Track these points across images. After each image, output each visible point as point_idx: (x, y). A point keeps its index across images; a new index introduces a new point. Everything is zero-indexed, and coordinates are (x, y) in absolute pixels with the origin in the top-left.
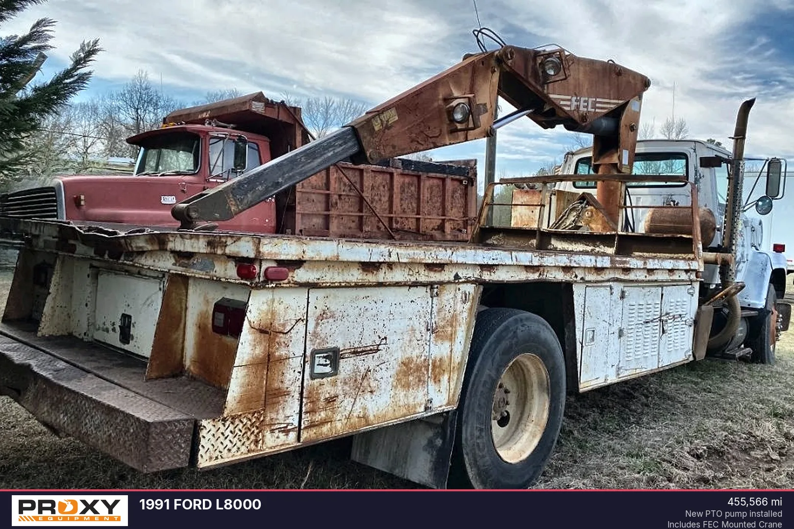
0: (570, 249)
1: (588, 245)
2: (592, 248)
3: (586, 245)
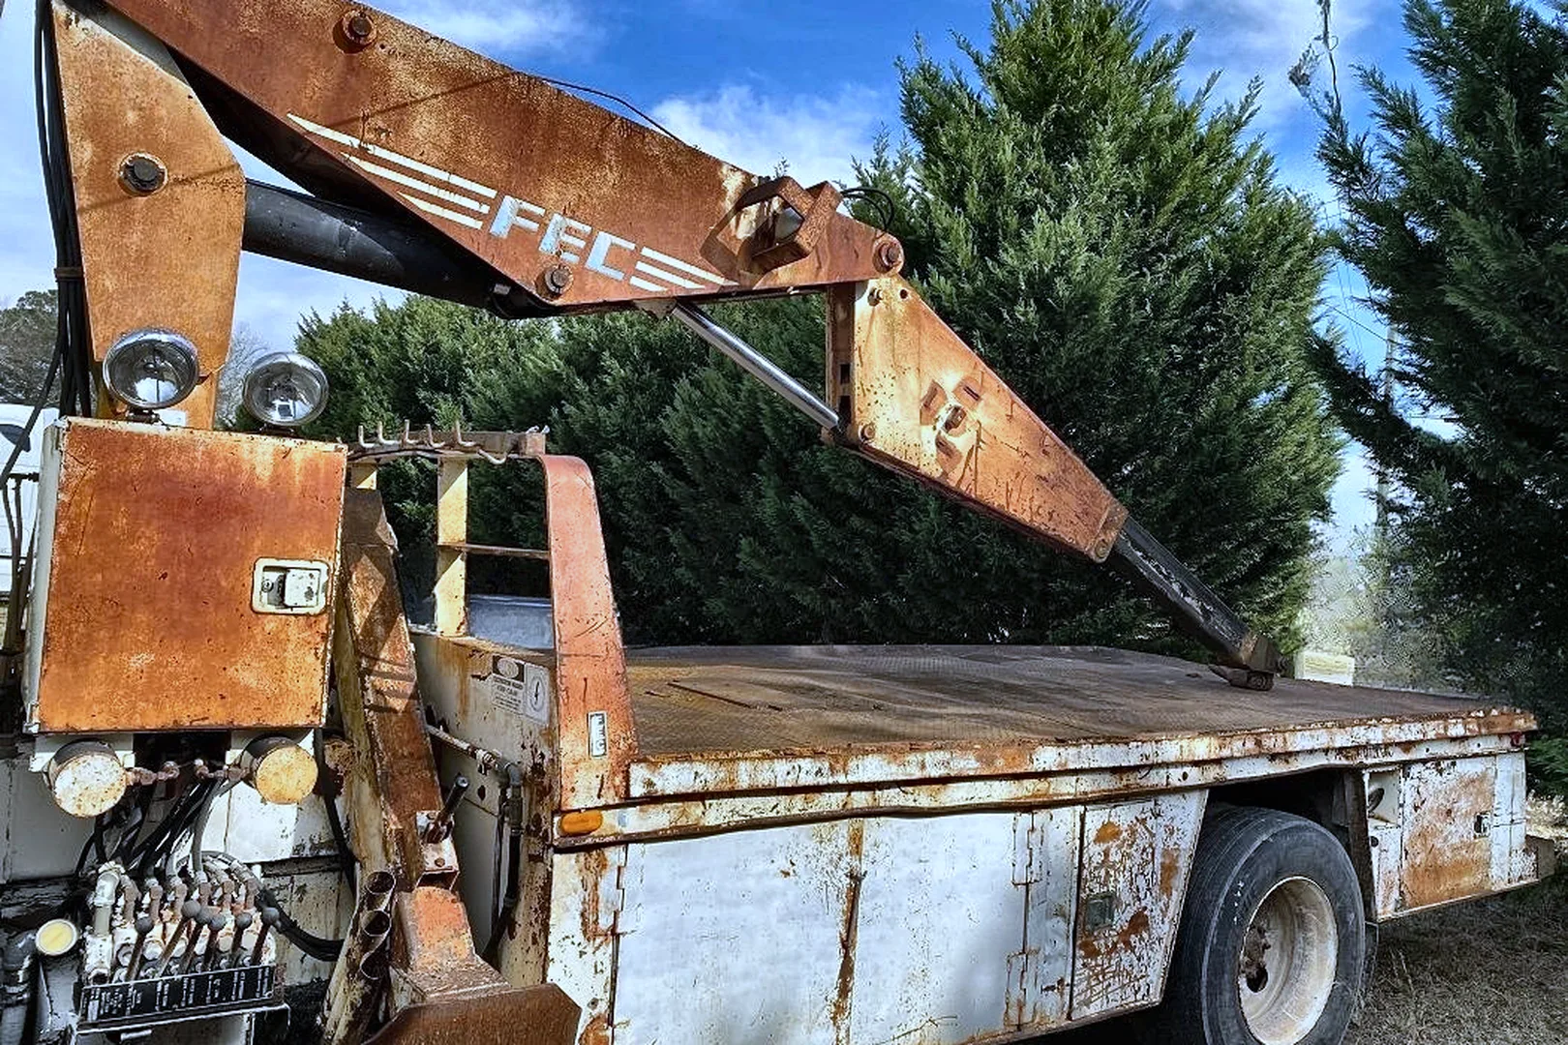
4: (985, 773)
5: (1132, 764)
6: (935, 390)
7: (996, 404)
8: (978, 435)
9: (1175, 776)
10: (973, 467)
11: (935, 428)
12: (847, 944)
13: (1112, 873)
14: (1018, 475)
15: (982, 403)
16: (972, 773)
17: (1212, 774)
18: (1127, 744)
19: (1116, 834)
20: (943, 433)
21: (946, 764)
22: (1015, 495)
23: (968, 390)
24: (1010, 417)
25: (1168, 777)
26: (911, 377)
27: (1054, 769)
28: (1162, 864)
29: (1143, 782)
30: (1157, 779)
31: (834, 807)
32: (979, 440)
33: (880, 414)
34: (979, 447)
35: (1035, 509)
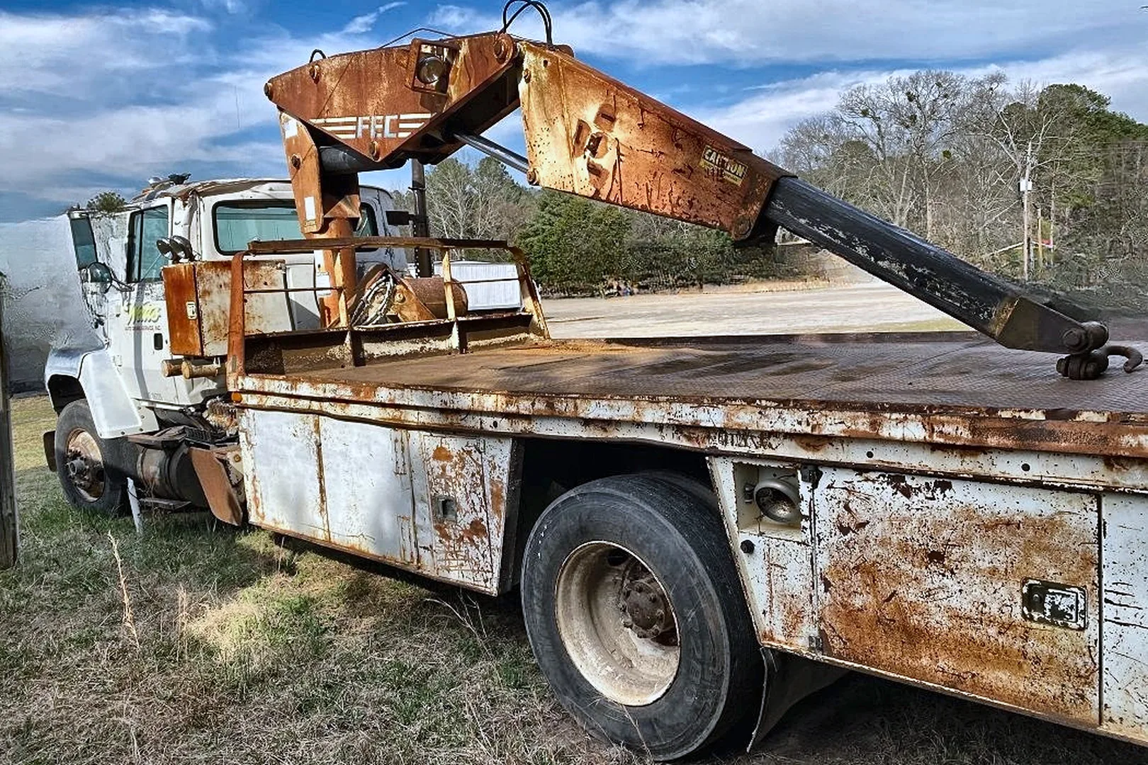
0: (393, 353)
1: (415, 342)
2: (421, 345)
3: (412, 342)
4: (354, 399)
5: (435, 406)
6: (582, 126)
7: (629, 118)
8: (618, 150)
9: (488, 423)
10: (618, 180)
11: (585, 157)
12: (321, 478)
13: (450, 484)
14: (655, 174)
15: (617, 123)
16: (347, 398)
17: (520, 426)
18: (431, 392)
19: (449, 457)
20: (592, 159)
21: (335, 391)
22: (655, 194)
23: (604, 116)
24: (642, 126)
25: (481, 423)
26: (559, 125)
27: (387, 402)
28: (492, 491)
29: (463, 423)
30: (473, 422)
31: (305, 407)
32: (619, 154)
33: (543, 160)
34: (620, 160)
35: (674, 201)
